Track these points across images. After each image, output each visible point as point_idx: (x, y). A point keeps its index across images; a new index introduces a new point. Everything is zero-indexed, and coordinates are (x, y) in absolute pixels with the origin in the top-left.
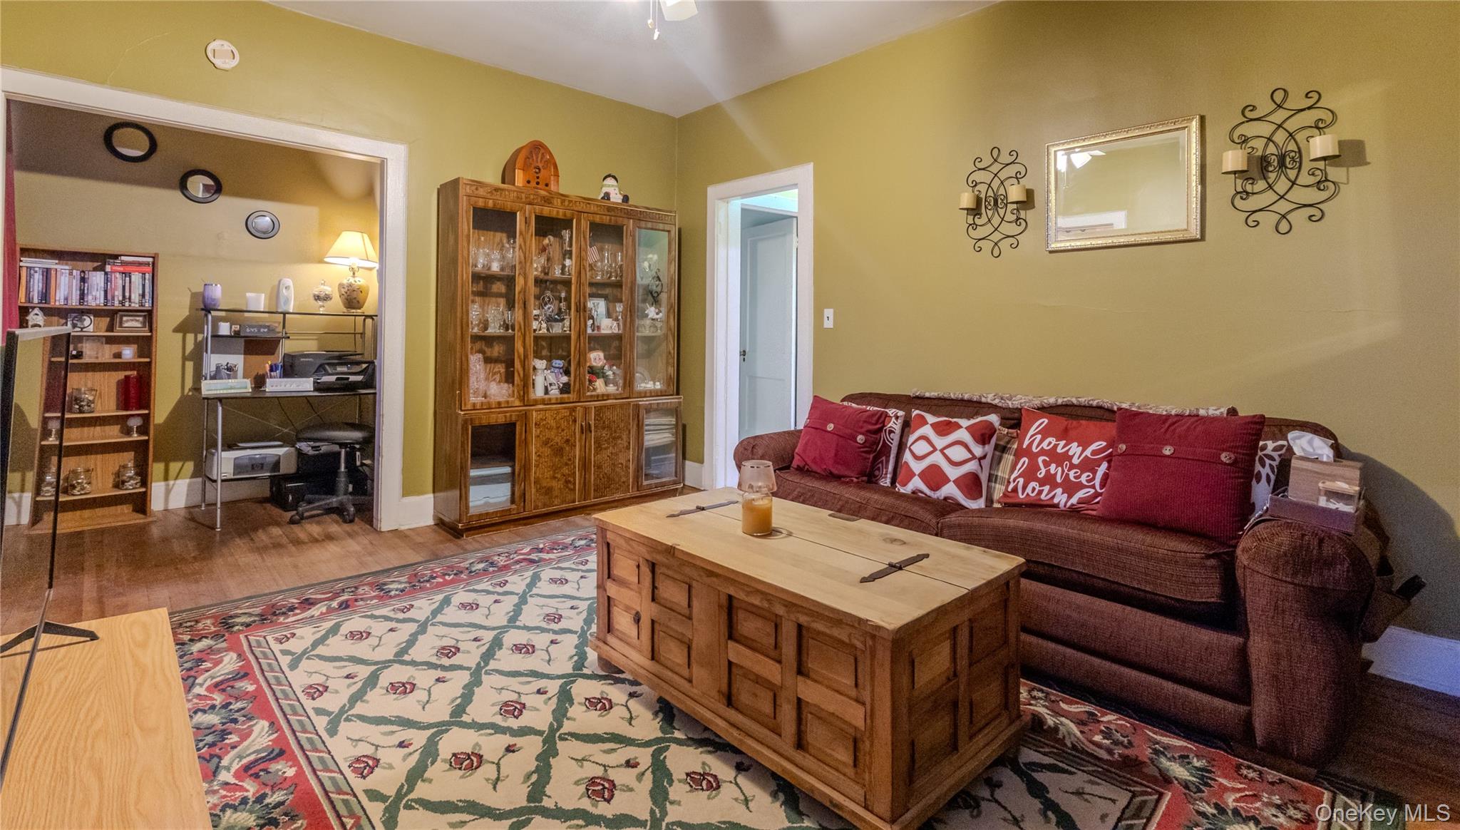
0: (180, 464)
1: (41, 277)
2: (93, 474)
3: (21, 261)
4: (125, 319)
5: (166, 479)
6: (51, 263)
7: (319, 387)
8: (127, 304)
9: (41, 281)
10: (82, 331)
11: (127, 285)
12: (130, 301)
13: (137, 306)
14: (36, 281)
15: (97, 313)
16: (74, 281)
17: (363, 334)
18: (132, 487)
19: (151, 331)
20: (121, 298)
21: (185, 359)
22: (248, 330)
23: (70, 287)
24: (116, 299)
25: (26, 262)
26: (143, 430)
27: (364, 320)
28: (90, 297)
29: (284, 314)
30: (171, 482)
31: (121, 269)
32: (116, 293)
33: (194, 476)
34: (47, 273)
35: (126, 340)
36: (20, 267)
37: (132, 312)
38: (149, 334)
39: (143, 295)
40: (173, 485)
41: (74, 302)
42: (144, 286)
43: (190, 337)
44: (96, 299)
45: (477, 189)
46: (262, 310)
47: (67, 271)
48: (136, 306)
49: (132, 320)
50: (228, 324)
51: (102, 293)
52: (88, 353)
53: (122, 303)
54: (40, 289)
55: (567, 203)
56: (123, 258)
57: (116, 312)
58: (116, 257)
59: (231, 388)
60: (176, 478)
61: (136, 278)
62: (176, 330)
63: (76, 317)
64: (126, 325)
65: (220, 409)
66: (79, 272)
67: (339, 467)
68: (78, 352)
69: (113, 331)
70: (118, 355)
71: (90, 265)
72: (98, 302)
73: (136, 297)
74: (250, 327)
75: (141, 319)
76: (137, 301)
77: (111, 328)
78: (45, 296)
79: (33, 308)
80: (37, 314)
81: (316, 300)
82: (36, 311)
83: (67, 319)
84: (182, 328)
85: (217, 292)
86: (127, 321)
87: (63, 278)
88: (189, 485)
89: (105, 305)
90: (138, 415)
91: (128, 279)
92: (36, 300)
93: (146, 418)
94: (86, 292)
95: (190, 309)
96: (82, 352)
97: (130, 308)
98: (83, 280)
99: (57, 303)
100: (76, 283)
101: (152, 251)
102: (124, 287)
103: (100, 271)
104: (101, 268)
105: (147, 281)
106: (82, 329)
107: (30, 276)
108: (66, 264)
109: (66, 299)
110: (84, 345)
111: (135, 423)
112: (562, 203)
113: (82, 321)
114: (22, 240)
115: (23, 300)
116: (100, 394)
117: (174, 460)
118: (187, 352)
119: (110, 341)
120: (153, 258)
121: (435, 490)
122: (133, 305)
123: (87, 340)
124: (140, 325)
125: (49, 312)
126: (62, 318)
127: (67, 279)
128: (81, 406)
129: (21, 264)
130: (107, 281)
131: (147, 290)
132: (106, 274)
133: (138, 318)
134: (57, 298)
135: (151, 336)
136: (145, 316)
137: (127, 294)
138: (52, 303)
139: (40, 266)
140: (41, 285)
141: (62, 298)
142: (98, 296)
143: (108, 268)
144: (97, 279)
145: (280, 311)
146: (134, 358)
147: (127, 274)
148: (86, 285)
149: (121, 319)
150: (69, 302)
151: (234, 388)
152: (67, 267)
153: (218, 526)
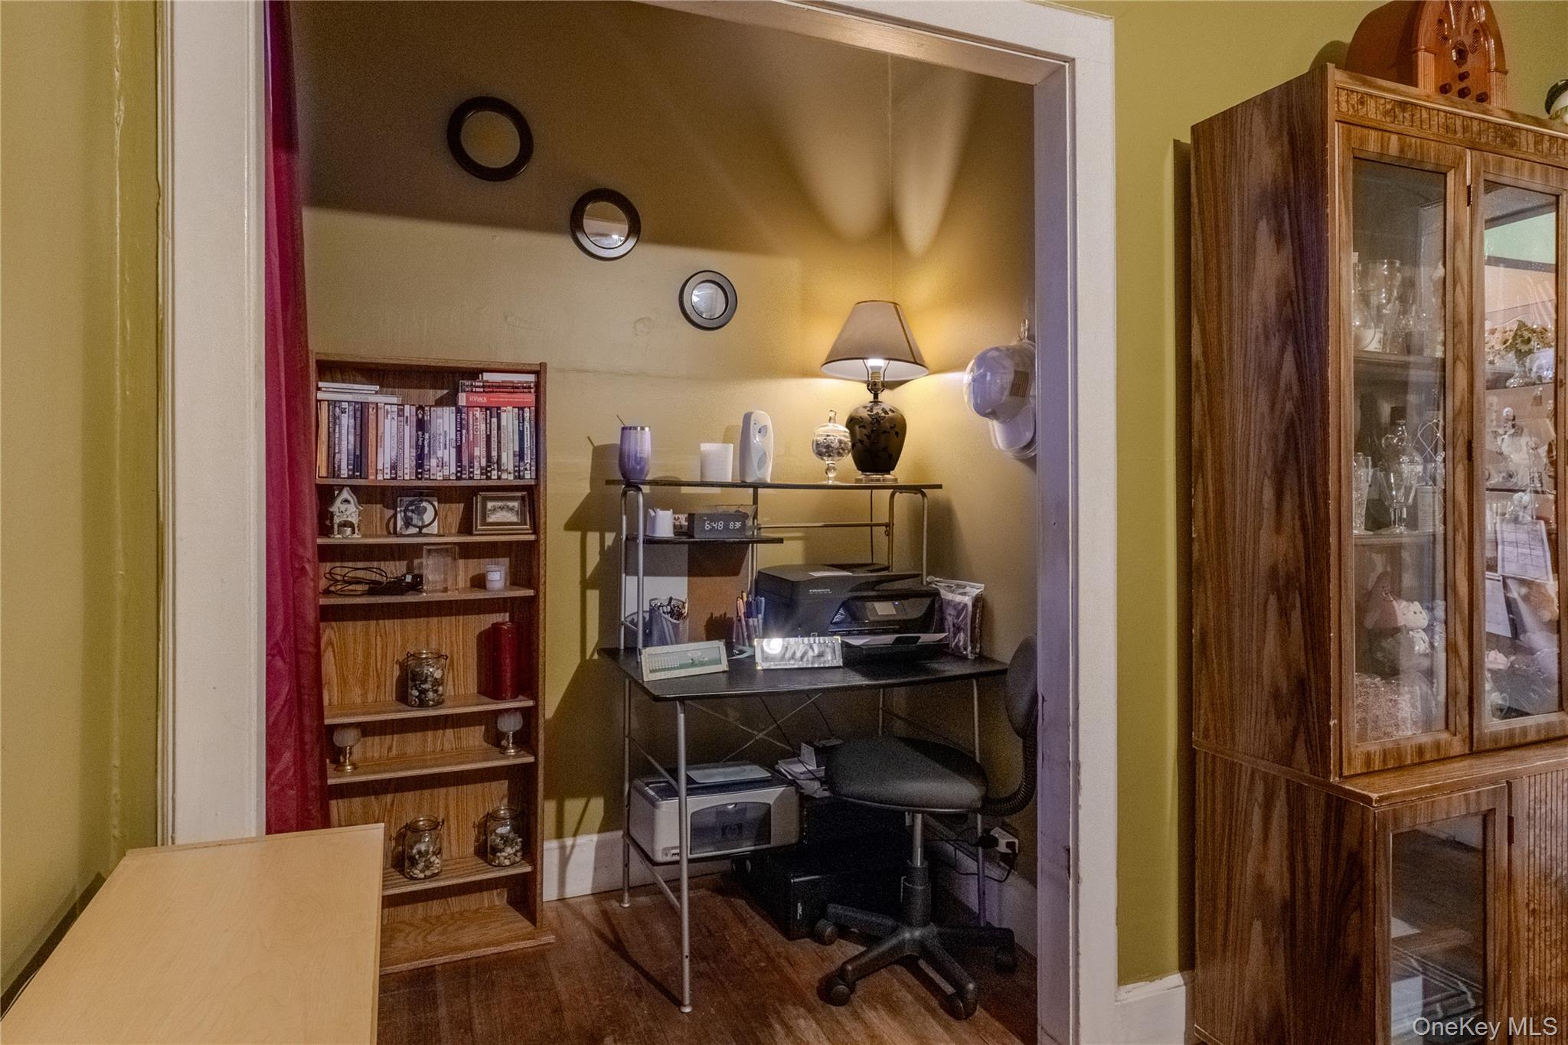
0: (580, 803)
1: (352, 421)
2: (444, 831)
3: (319, 389)
4: (490, 505)
5: (560, 835)
6: (367, 392)
7: (853, 659)
8: (494, 474)
9: (352, 430)
10: (420, 534)
11: (494, 432)
12: (499, 469)
13: (511, 477)
14: (344, 431)
15: (443, 494)
16: (407, 428)
17: (889, 526)
18: (509, 862)
19: (535, 530)
20: (484, 463)
21: (586, 585)
22: (707, 527)
23: (401, 441)
24: (476, 464)
25: (329, 391)
26: (525, 739)
27: (892, 496)
28: (434, 462)
29: (756, 486)
30: (569, 842)
31: (482, 400)
32: (477, 452)
33: (604, 828)
34: (361, 412)
35: (490, 551)
36: (318, 401)
37: (502, 490)
38: (532, 537)
39: (521, 455)
40: (573, 846)
41: (407, 473)
42: (521, 434)
43: (593, 538)
44: (442, 467)
45: (1362, 102)
46: (729, 479)
47: (395, 408)
48: (509, 478)
49: (502, 508)
50: (670, 513)
51: (453, 451)
52: (430, 578)
53: (486, 472)
54: (351, 447)
55: (1546, 145)
56: (487, 376)
57: (476, 490)
58: (474, 374)
59: (693, 665)
60: (575, 835)
61: (509, 417)
62: (572, 525)
63: (411, 503)
64: (492, 519)
65: (681, 717)
66: (414, 409)
67: (910, 855)
68: (415, 577)
69: (470, 533)
70: (479, 582)
71: (432, 395)
72: (446, 473)
73: (508, 460)
74: (713, 518)
75: (515, 504)
76: (511, 468)
77: (466, 527)
78: (359, 462)
79: (341, 487)
80: (346, 501)
81: (820, 454)
82: (346, 494)
83: (395, 508)
84: (579, 523)
85: (645, 443)
86: (494, 510)
87: (387, 422)
88: (600, 847)
89: (458, 478)
90: (516, 709)
91: (494, 420)
92: (344, 473)
93: (529, 715)
94: (426, 451)
95: (592, 480)
96: (421, 576)
97: (500, 483)
98: (421, 425)
99: (380, 477)
100: (409, 431)
101: (533, 359)
102: (489, 438)
103: (447, 405)
104: (450, 400)
105: (527, 425)
106: (421, 528)
107: (334, 420)
108: (393, 394)
109: (394, 467)
110: (424, 561)
111: (510, 725)
112: (1536, 143)
113: (421, 512)
114: (320, 343)
115: (324, 473)
116: (452, 664)
117: (574, 795)
118: (590, 569)
119: (467, 551)
120: (537, 373)
121: (1187, 963)
122: (504, 476)
123: (429, 551)
124: (514, 519)
125: (367, 495)
126: (388, 507)
127: (395, 423)
128: (423, 692)
129: (320, 395)
130: (461, 426)
131: (527, 444)
132: (459, 411)
133: (511, 504)
134: (380, 467)
135: (537, 541)
136: (523, 498)
137: (494, 453)
138: (372, 477)
139: (349, 397)
140: (351, 438)
141: (388, 465)
142: (446, 459)
143: (462, 399)
144: (444, 421)
145: (749, 480)
146: (506, 588)
147: (493, 411)
148: (427, 436)
149: (484, 507)
150: (400, 473)
151: (702, 664)
152: (394, 400)
153: (687, 1001)
